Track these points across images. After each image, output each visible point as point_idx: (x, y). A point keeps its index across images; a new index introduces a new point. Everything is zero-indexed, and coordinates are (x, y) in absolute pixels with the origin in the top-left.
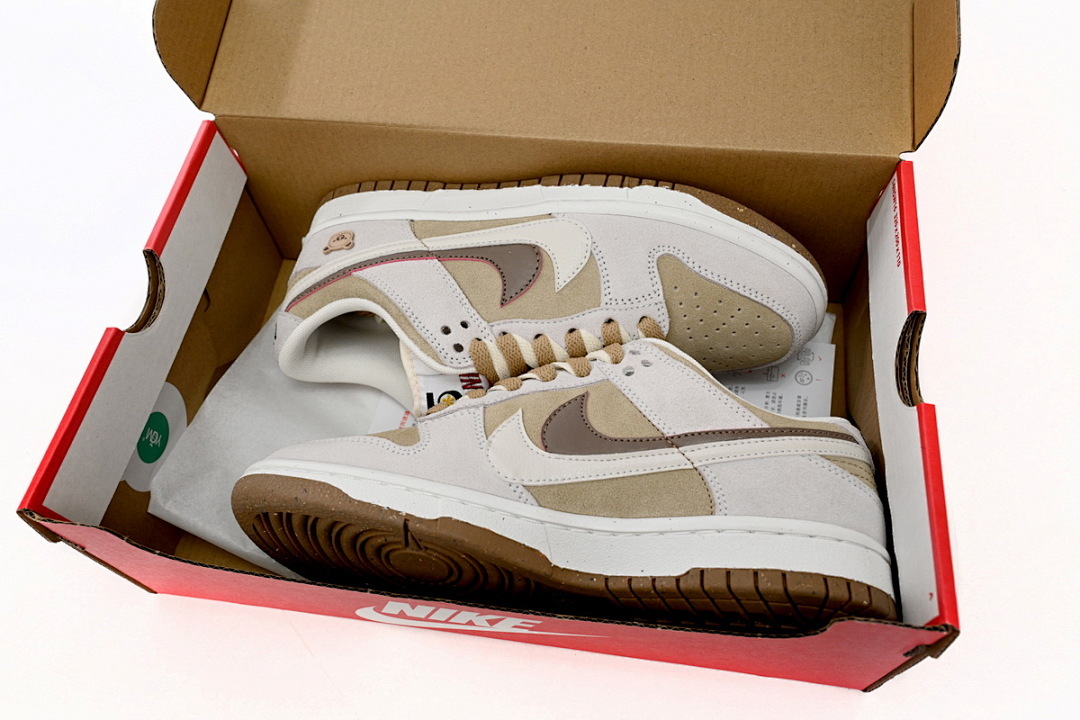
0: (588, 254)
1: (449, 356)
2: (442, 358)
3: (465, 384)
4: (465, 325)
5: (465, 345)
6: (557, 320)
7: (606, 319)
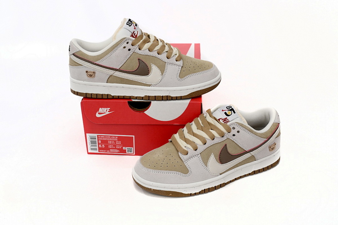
0: (208, 166)
1: (235, 125)
2: (237, 124)
3: (227, 119)
4: (234, 135)
5: (232, 130)
6: (210, 145)
7: (197, 150)
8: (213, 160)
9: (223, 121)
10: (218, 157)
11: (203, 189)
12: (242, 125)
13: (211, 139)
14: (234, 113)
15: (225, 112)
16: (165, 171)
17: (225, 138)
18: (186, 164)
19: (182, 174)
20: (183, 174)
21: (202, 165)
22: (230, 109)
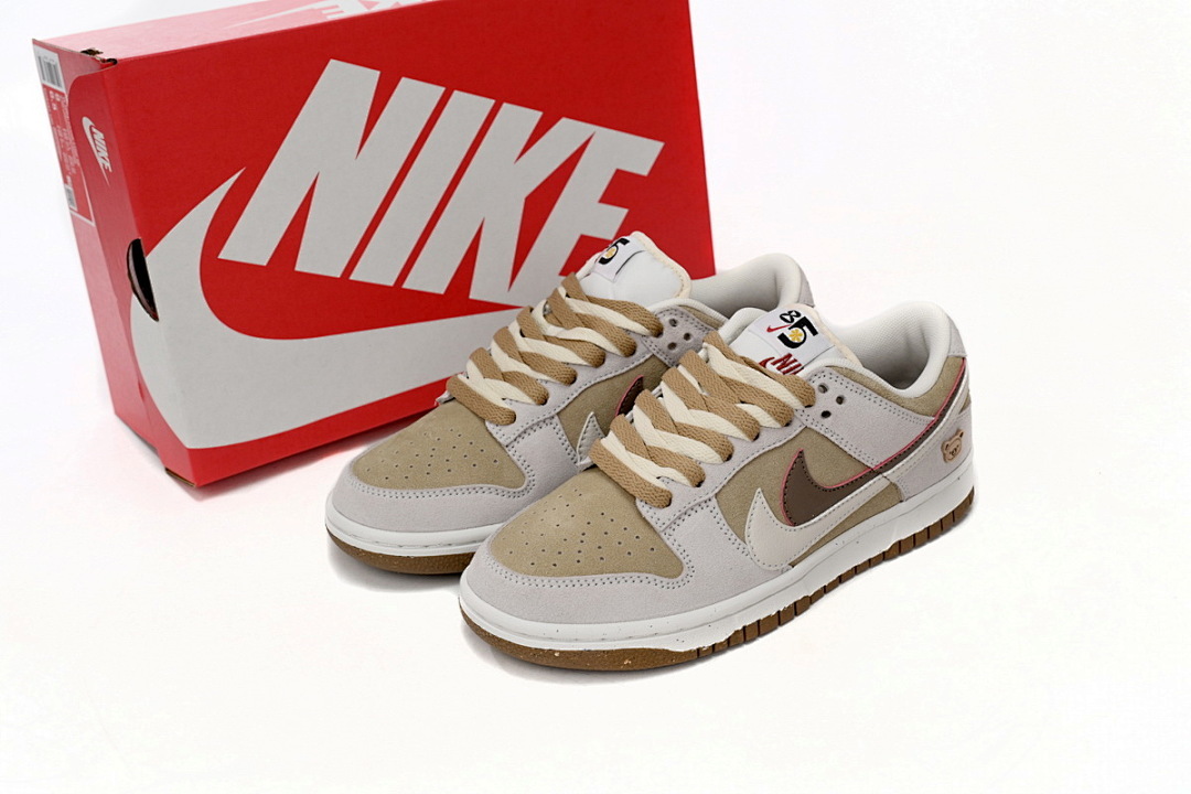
0: (747, 539)
1: (828, 376)
2: (835, 373)
3: (792, 359)
4: (826, 414)
5: (819, 395)
6: (746, 462)
7: (703, 485)
8: (762, 514)
9: (779, 369)
10: (779, 503)
11: (740, 628)
12: (848, 374)
13: (747, 439)
14: (814, 332)
15: (779, 332)
16: (598, 577)
17: (795, 429)
18: (668, 543)
19: (659, 579)
20: (665, 580)
21: (728, 536)
22: (796, 320)
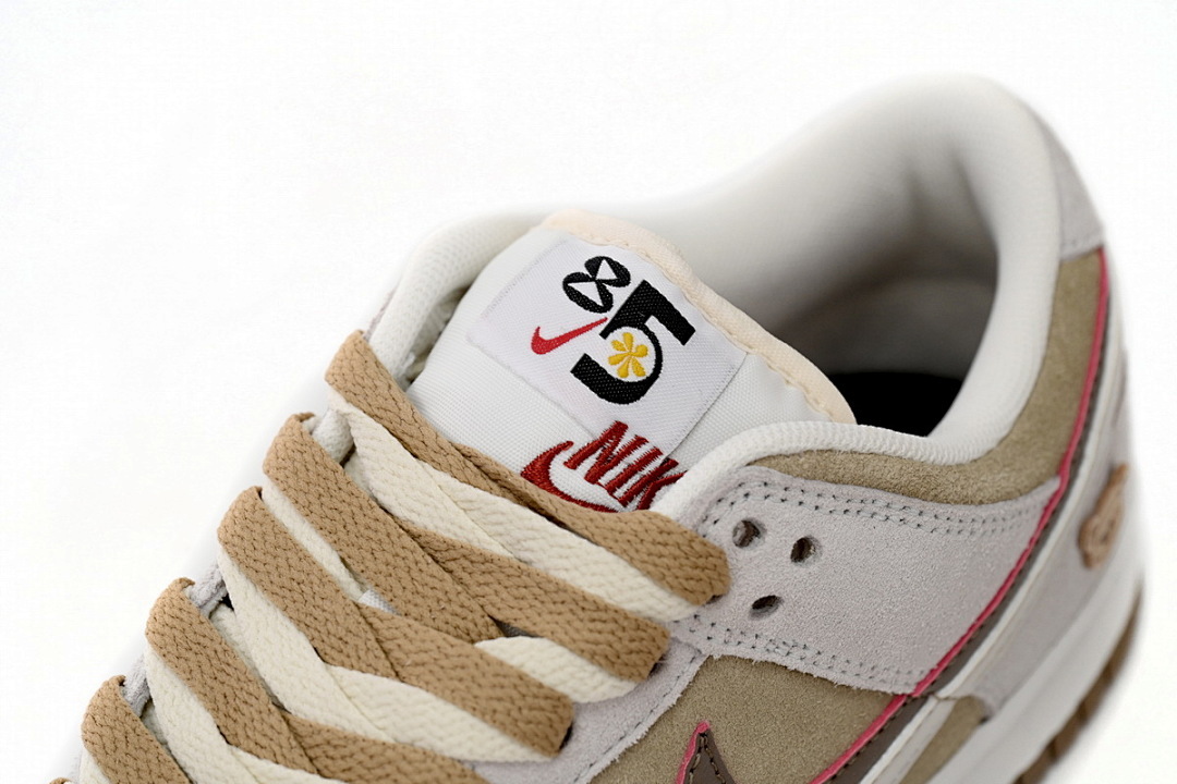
1: (759, 492)
2: (776, 477)
3: (627, 439)
4: (765, 604)
5: (740, 558)
9: (592, 477)
13: (537, 757)
14: (683, 331)
15: (570, 354)
17: (682, 669)
22: (621, 296)
